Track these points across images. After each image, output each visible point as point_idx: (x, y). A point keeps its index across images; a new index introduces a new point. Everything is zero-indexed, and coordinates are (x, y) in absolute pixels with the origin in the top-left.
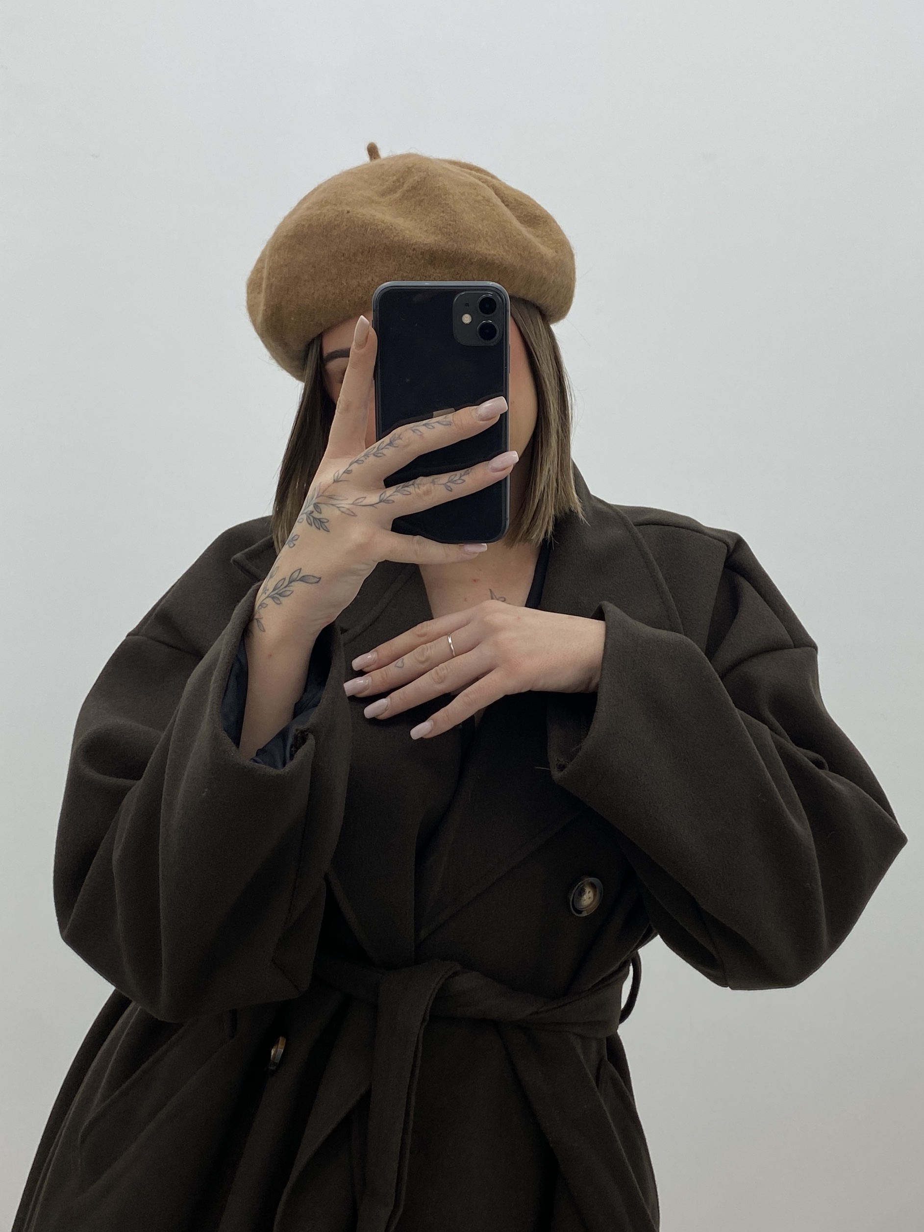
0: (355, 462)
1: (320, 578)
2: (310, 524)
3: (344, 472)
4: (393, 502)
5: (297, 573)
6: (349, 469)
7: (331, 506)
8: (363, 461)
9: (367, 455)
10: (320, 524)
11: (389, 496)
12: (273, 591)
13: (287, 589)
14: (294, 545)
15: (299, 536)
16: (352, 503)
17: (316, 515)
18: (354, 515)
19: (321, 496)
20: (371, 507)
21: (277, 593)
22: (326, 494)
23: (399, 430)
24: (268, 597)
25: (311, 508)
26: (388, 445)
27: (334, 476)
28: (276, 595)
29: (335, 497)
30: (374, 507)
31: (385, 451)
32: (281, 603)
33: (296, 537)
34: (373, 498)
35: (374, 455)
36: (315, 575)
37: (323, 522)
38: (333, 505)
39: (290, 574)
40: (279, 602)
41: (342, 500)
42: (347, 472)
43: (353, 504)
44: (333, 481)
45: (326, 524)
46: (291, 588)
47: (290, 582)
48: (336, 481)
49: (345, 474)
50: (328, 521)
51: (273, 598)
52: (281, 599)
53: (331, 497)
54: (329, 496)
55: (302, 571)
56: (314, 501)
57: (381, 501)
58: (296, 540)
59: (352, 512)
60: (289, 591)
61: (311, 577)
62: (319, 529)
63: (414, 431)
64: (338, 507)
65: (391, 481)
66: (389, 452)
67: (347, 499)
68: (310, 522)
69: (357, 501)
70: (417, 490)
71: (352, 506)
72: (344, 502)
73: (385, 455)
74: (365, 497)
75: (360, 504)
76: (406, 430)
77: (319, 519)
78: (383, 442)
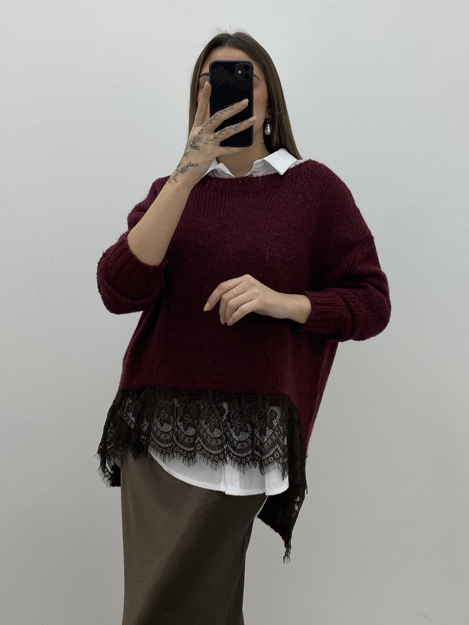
0: (204, 126)
1: (198, 164)
2: (192, 148)
3: (201, 130)
4: (218, 138)
6: (202, 129)
7: (200, 142)
8: (206, 126)
9: (207, 124)
10: (196, 148)
11: (217, 136)
12: (181, 170)
13: (186, 169)
14: (187, 156)
15: (188, 153)
17: (194, 145)
18: (207, 144)
19: (195, 139)
20: (211, 141)
21: (182, 171)
22: (197, 138)
23: (216, 114)
24: (179, 172)
25: (191, 143)
27: (198, 132)
28: (182, 172)
29: (200, 139)
31: (213, 121)
32: (184, 174)
33: (187, 153)
34: (212, 137)
35: (209, 123)
36: (197, 164)
37: (197, 147)
39: (186, 165)
42: (202, 130)
43: (206, 140)
45: (199, 148)
46: (187, 169)
47: (187, 167)
48: (199, 134)
50: (199, 147)
51: (181, 172)
52: (184, 172)
53: (198, 139)
55: (191, 163)
56: (192, 141)
57: (215, 138)
58: (187, 154)
59: (206, 143)
60: (187, 170)
61: (195, 165)
63: (221, 113)
64: (202, 142)
65: (216, 131)
66: (214, 121)
68: (192, 147)
70: (226, 133)
72: (203, 140)
73: (213, 122)
74: (209, 138)
76: (219, 113)
77: (196, 146)
78: (212, 118)
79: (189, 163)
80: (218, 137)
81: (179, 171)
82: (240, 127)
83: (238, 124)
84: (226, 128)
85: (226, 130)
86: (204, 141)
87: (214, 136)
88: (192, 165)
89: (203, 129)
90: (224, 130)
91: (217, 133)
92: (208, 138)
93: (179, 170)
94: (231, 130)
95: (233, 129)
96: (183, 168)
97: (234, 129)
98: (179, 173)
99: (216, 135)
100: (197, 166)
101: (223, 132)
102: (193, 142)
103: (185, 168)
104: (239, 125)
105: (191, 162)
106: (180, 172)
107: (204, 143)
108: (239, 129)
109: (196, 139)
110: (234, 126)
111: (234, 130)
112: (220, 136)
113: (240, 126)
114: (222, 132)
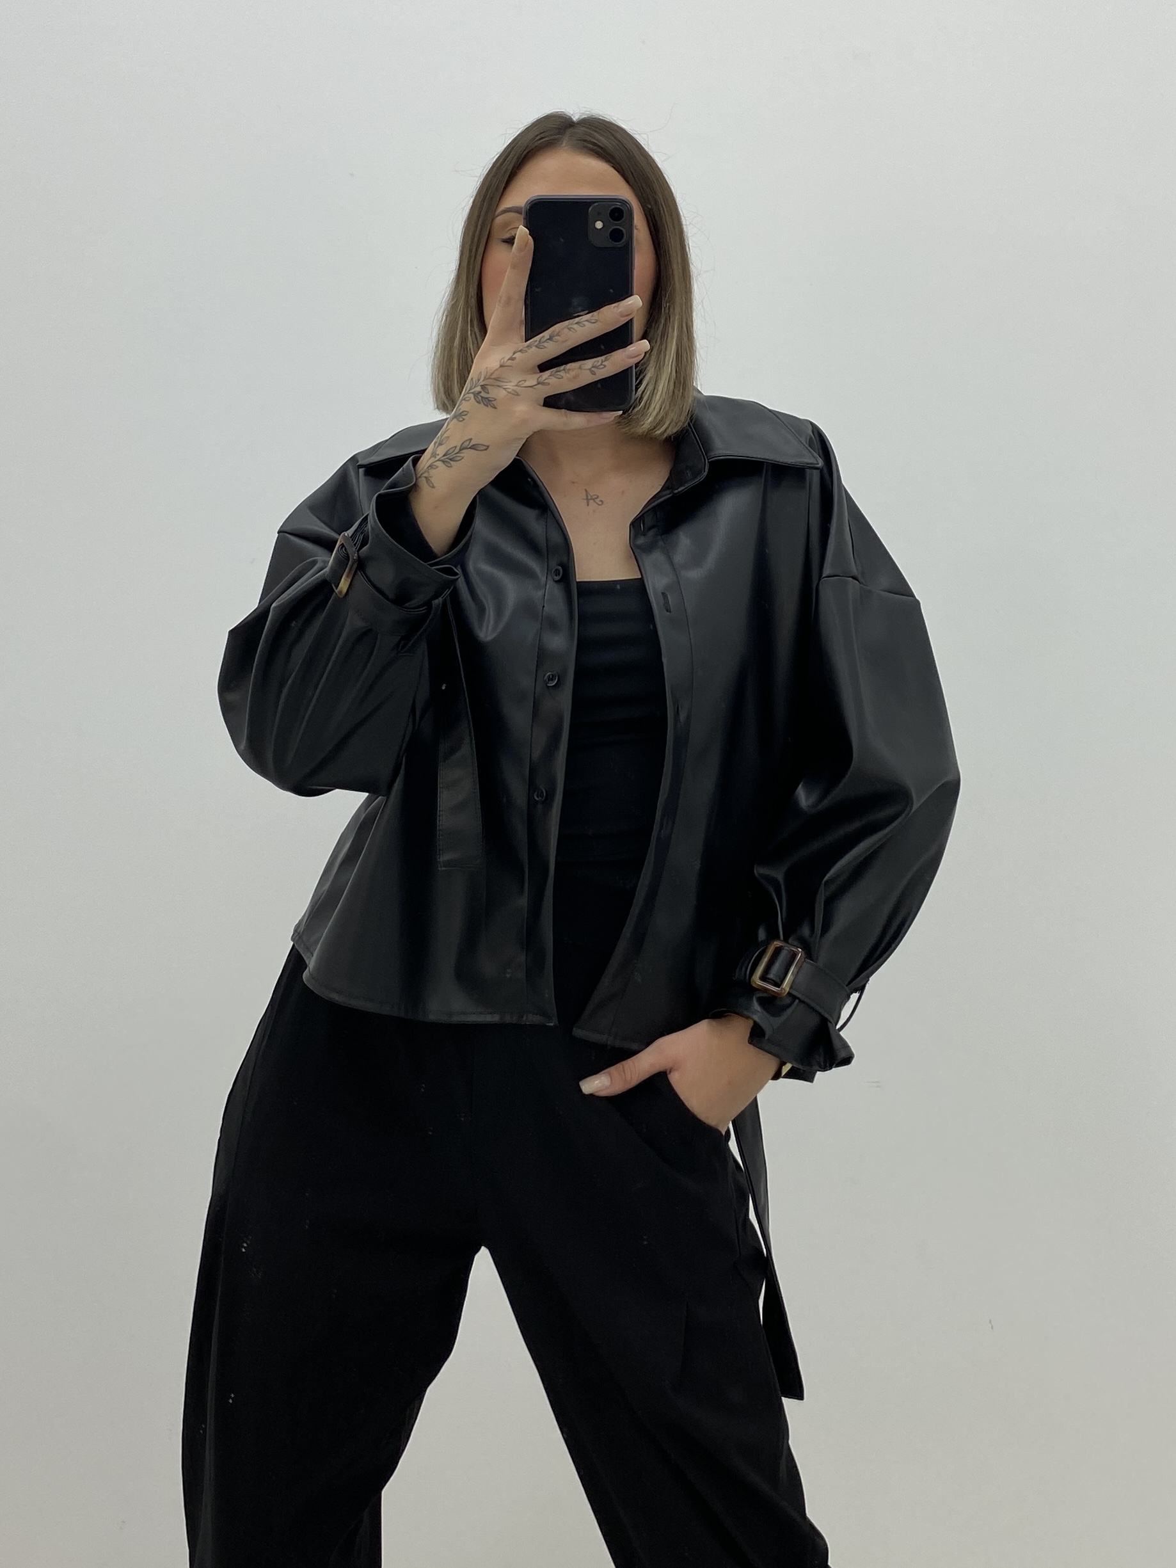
1: (488, 447)
2: (478, 402)
3: (509, 359)
4: (549, 384)
5: (468, 443)
6: (514, 356)
7: (499, 388)
10: (488, 402)
16: (513, 384)
17: (483, 394)
18: (518, 395)
21: (447, 458)
26: (548, 339)
30: (535, 389)
34: (532, 380)
37: (490, 401)
38: (498, 386)
40: (449, 465)
41: (507, 382)
42: (512, 359)
43: (516, 386)
44: (499, 366)
46: (462, 455)
47: (460, 450)
49: (509, 361)
50: (495, 400)
51: (443, 462)
52: (452, 462)
53: (496, 379)
54: (495, 379)
62: (487, 406)
67: (511, 382)
69: (520, 383)
70: (568, 375)
71: (516, 387)
73: (545, 347)
75: (524, 385)
77: (487, 398)
79: (466, 441)
80: (546, 381)
81: (438, 457)
82: (605, 366)
83: (600, 359)
84: (570, 364)
85: (569, 369)
86: (510, 386)
87: (538, 379)
88: (473, 447)
89: (515, 358)
90: (564, 370)
91: (547, 374)
92: (520, 382)
93: (438, 455)
94: (583, 371)
95: (586, 369)
96: (449, 452)
97: (590, 369)
98: (439, 464)
99: (544, 377)
100: (486, 450)
101: (562, 373)
102: (483, 387)
103: (456, 452)
104: (602, 362)
105: (470, 437)
106: (441, 461)
107: (509, 390)
108: (601, 370)
109: (489, 380)
110: (589, 363)
111: (588, 371)
112: (553, 380)
113: (603, 364)
114: (559, 371)
